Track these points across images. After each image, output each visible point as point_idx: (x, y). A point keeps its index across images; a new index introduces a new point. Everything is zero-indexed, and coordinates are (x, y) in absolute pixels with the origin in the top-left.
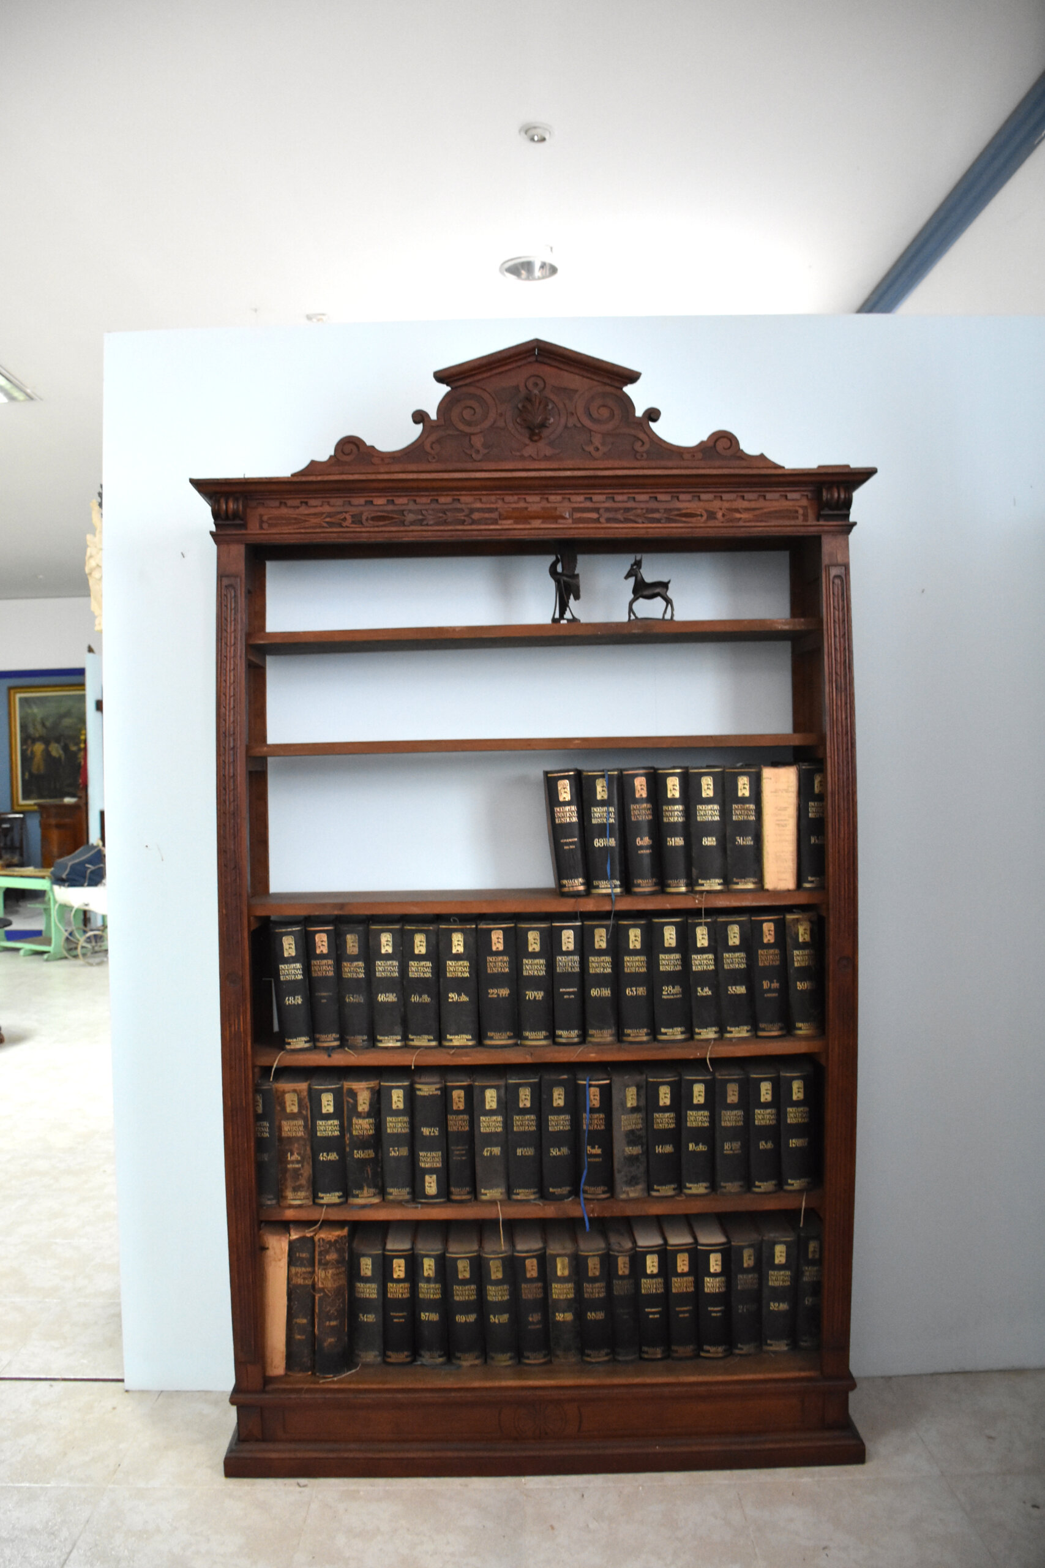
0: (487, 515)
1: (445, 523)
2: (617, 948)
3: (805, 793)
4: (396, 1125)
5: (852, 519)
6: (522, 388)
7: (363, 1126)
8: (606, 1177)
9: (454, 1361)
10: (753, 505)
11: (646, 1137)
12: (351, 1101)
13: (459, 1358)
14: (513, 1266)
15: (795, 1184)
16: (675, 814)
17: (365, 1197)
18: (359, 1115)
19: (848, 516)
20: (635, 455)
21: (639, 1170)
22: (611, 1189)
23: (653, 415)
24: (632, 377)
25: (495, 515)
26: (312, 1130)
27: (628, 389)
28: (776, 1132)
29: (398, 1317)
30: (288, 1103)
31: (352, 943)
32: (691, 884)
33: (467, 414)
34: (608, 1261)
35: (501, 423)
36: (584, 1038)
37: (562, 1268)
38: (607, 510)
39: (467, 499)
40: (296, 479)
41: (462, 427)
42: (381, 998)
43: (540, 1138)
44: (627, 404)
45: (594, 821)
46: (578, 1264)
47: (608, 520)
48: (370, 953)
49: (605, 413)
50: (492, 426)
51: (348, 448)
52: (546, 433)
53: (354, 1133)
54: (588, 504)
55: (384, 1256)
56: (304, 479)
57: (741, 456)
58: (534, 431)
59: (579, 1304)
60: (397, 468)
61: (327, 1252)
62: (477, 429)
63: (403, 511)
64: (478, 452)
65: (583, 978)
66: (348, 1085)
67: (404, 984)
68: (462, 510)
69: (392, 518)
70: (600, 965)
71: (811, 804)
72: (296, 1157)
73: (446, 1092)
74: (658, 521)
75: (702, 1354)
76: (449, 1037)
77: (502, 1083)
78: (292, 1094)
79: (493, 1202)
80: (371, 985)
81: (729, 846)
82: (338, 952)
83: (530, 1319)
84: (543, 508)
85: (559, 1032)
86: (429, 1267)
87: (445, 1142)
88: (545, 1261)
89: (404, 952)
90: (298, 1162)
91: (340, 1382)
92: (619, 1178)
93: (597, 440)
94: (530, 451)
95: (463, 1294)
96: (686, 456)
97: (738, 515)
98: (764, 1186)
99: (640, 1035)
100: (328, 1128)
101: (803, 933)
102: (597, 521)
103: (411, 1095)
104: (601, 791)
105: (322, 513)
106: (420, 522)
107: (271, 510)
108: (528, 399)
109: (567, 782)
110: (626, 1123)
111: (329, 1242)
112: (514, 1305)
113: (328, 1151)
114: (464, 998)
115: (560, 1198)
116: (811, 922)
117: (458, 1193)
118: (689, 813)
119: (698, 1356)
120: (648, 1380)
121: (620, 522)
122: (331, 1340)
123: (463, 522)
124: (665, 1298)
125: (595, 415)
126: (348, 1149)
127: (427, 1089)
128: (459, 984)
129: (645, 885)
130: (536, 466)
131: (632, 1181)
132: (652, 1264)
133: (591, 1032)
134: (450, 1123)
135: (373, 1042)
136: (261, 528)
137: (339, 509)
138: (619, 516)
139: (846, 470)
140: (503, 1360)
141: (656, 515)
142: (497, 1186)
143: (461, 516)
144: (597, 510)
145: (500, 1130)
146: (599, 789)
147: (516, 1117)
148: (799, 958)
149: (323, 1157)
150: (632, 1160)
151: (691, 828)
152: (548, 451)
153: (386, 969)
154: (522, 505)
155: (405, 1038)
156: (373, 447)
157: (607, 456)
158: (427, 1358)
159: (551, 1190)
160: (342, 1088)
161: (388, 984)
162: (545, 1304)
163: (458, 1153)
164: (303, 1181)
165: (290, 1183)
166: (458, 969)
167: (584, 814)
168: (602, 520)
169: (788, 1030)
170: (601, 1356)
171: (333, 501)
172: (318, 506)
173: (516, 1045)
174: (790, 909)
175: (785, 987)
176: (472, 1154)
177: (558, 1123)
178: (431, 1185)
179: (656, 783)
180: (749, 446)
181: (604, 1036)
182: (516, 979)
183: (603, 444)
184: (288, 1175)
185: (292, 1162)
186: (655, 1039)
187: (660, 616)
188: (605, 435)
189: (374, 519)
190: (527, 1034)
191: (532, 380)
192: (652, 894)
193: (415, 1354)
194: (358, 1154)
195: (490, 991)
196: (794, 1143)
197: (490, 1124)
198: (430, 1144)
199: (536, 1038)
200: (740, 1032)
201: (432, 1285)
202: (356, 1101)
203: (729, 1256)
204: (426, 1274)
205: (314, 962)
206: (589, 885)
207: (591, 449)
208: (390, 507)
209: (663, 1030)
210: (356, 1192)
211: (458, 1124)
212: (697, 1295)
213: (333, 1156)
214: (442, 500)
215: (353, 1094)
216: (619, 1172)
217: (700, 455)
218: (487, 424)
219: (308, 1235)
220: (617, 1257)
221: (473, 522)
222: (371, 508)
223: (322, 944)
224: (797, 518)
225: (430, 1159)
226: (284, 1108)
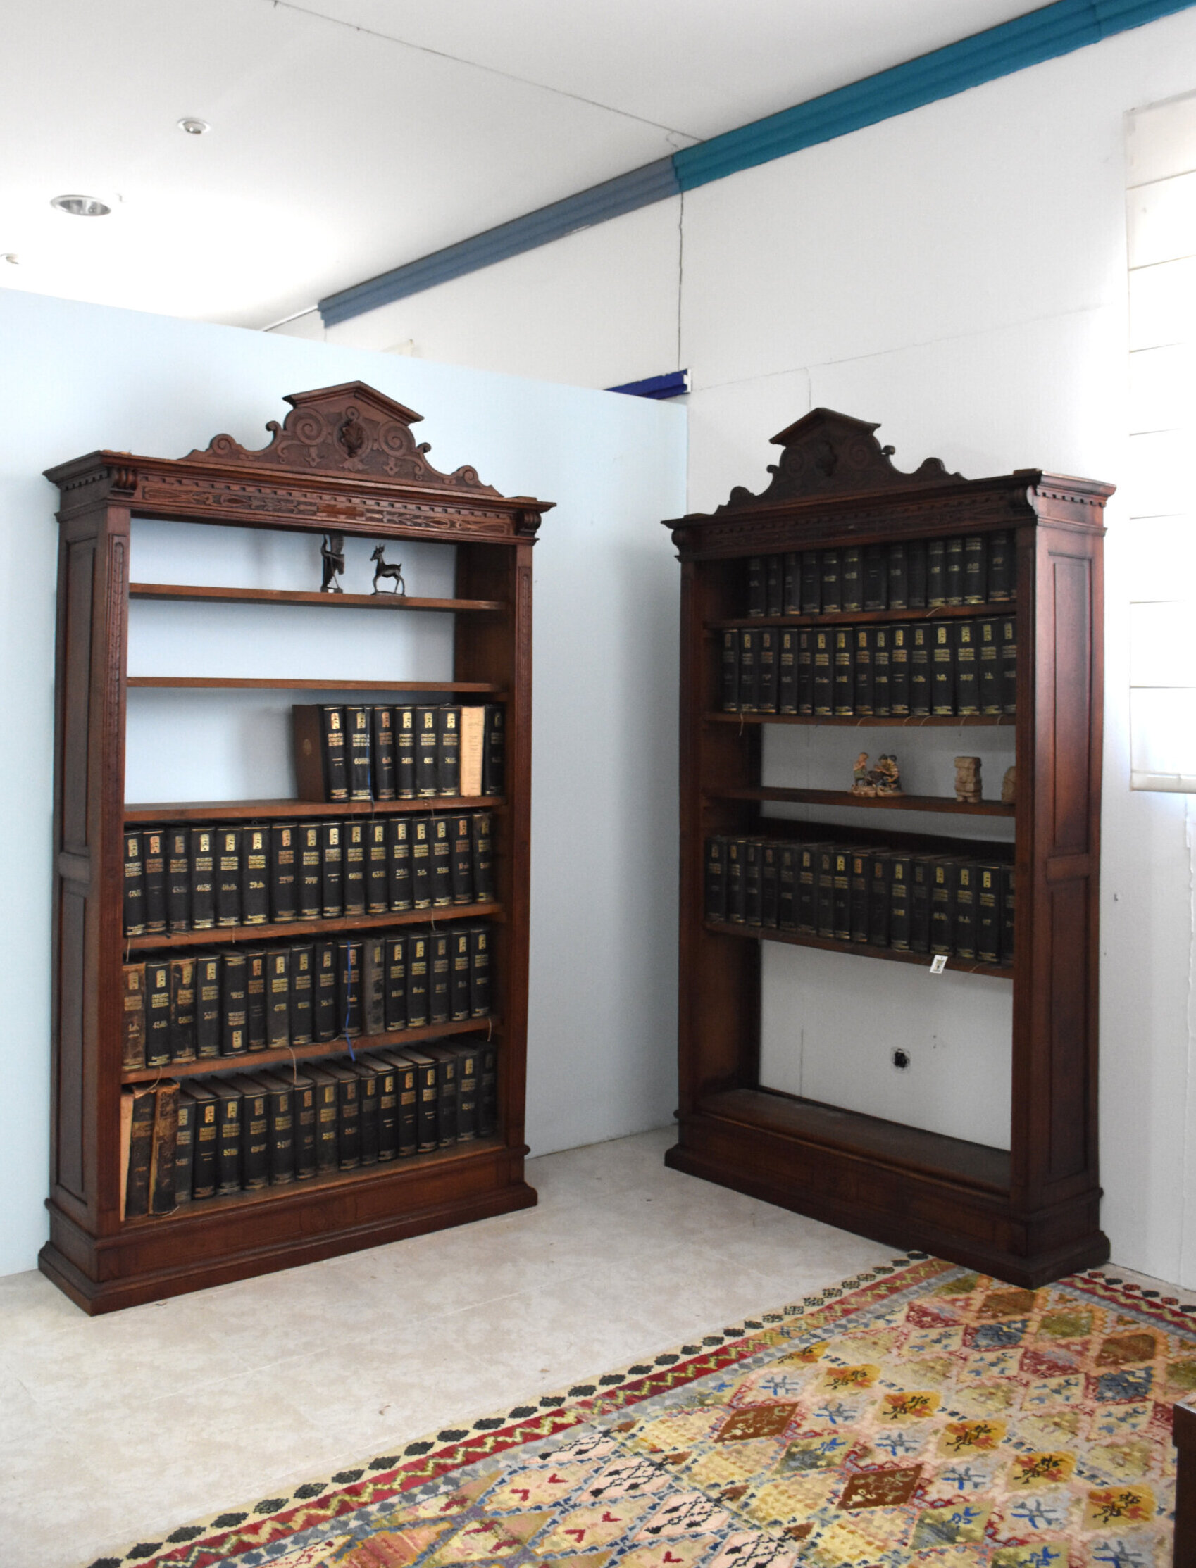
0: (309, 508)
1: (280, 510)
2: (367, 842)
3: (489, 727)
4: (209, 993)
5: (537, 536)
6: (344, 414)
7: (185, 996)
8: (359, 1021)
9: (247, 1188)
10: (478, 519)
11: (385, 985)
12: (178, 975)
13: (252, 1184)
14: (295, 1098)
15: (479, 1012)
16: (406, 740)
17: (185, 1057)
18: (184, 987)
19: (534, 534)
20: (415, 477)
21: (381, 1012)
22: (362, 1030)
23: (426, 447)
24: (416, 418)
25: (314, 508)
26: (147, 1002)
27: (413, 427)
28: (468, 974)
29: (206, 1156)
30: (131, 982)
31: (179, 844)
32: (416, 792)
33: (307, 428)
34: (361, 1085)
35: (329, 441)
36: (342, 913)
37: (329, 1096)
38: (389, 513)
39: (297, 495)
40: (182, 463)
41: (304, 439)
42: (199, 888)
43: (314, 992)
44: (409, 437)
45: (355, 745)
46: (340, 1090)
47: (389, 521)
48: (192, 851)
49: (397, 442)
50: (324, 442)
51: (223, 443)
52: (360, 452)
53: (180, 1002)
54: (376, 508)
55: (197, 1105)
56: (189, 464)
57: (478, 486)
58: (352, 451)
59: (339, 1124)
60: (256, 464)
61: (167, 1104)
62: (314, 443)
63: (250, 497)
64: (313, 460)
65: (343, 866)
66: (174, 963)
67: (216, 876)
68: (291, 501)
69: (242, 502)
70: (354, 855)
71: (493, 734)
72: (136, 1028)
73: (249, 961)
74: (420, 525)
75: (420, 1150)
76: (250, 917)
77: (287, 951)
78: (133, 974)
79: (281, 1048)
80: (190, 877)
81: (440, 764)
82: (167, 853)
83: (306, 1141)
84: (347, 507)
85: (327, 909)
86: (232, 1109)
87: (246, 1004)
88: (317, 1092)
89: (217, 850)
90: (137, 1032)
91: (174, 1215)
92: (369, 1018)
93: (392, 463)
94: (347, 464)
95: (256, 1128)
96: (447, 482)
97: (469, 526)
98: (460, 1016)
99: (378, 908)
100: (159, 1000)
101: (484, 828)
102: (381, 520)
103: (222, 966)
104: (361, 722)
105: (191, 492)
106: (262, 507)
107: (154, 483)
108: (348, 423)
109: (337, 714)
110: (374, 975)
111: (170, 1096)
112: (294, 1132)
113: (160, 1020)
114: (261, 885)
115: (327, 1040)
116: (490, 819)
117: (256, 1044)
118: (416, 739)
119: (418, 1153)
120: (400, 1170)
121: (396, 523)
122: (167, 1181)
123: (292, 511)
124: (395, 1111)
125: (391, 444)
126: (173, 1017)
127: (235, 960)
128: (257, 874)
129: (385, 794)
130: (352, 476)
131: (377, 1021)
132: (389, 1085)
133: (349, 907)
134: (251, 987)
135: (191, 924)
136: (144, 497)
137: (206, 490)
138: (396, 518)
139: (532, 502)
140: (285, 1178)
141: (419, 521)
142: (283, 1035)
143: (291, 506)
144: (381, 512)
145: (285, 989)
146: (359, 720)
147: (298, 978)
148: (481, 845)
149: (157, 1025)
150: (377, 1003)
151: (415, 750)
152: (360, 467)
153: (204, 864)
154: (333, 503)
155: (216, 921)
156: (240, 446)
157: (398, 475)
158: (227, 1188)
159: (322, 1034)
160: (169, 966)
161: (203, 877)
162: (315, 1128)
163: (256, 1009)
164: (141, 1049)
165: (130, 1051)
166: (257, 862)
167: (347, 739)
168: (385, 520)
169: (474, 900)
170: (350, 1165)
171: (201, 483)
172: (188, 485)
173: (298, 920)
174: (476, 810)
175: (472, 869)
176: (265, 1010)
177: (326, 980)
178: (237, 1040)
179: (396, 718)
180: (484, 479)
181: (355, 909)
182: (297, 868)
183: (396, 465)
184: (129, 1044)
185: (133, 1032)
186: (390, 911)
187: (393, 591)
188: (397, 459)
189: (230, 501)
190: (306, 911)
191: (350, 411)
192: (390, 799)
193: (218, 1186)
194: (182, 1020)
195: (281, 878)
196: (479, 981)
197: (279, 985)
198: (236, 1006)
199: (310, 914)
200: (442, 902)
201: (234, 1125)
202: (182, 975)
203: (439, 1069)
204: (229, 1116)
205: (149, 861)
206: (350, 793)
207: (387, 468)
208: (241, 493)
209: (397, 903)
210: (179, 1053)
211: (255, 987)
212: (418, 1105)
213: (163, 1024)
214: (279, 492)
215: (179, 970)
216: (369, 1013)
217: (454, 482)
218: (319, 440)
219: (153, 1091)
220: (366, 1081)
221: (300, 512)
222: (228, 491)
223: (155, 844)
224: (503, 531)
225: (236, 1018)
226: (127, 986)
